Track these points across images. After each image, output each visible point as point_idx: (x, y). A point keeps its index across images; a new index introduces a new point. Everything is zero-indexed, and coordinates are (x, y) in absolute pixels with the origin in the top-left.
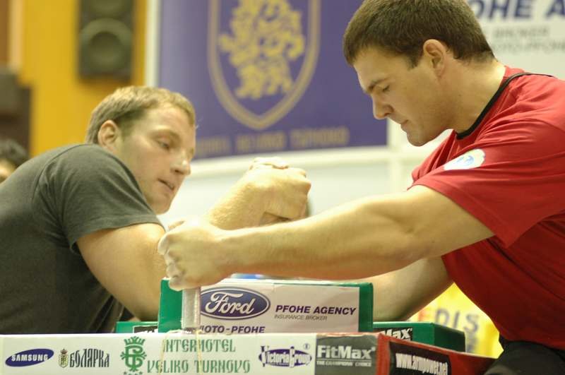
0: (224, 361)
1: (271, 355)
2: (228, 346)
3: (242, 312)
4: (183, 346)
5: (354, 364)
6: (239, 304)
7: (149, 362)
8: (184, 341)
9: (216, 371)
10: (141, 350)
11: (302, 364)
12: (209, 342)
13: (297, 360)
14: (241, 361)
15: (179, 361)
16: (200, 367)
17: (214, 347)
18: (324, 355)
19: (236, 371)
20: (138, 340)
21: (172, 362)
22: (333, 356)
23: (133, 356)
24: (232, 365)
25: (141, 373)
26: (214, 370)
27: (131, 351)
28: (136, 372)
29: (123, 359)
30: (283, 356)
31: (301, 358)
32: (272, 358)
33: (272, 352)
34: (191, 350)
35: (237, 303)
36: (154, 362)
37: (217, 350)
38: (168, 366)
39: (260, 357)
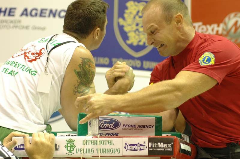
0: (109, 149)
1: (130, 146)
2: (111, 143)
3: (110, 127)
4: (91, 143)
5: (164, 150)
6: (108, 124)
7: (77, 149)
8: (92, 141)
9: (106, 153)
10: (74, 144)
11: (143, 150)
12: (102, 141)
13: (141, 148)
14: (116, 149)
15: (90, 149)
16: (99, 151)
17: (105, 143)
18: (152, 146)
19: (114, 153)
20: (72, 140)
21: (87, 149)
22: (156, 147)
23: (70, 147)
24: (113, 150)
25: (73, 154)
26: (105, 152)
27: (69, 145)
28: (71, 153)
29: (66, 148)
30: (134, 147)
31: (142, 147)
32: (130, 148)
33: (130, 145)
34: (95, 145)
35: (107, 124)
36: (79, 149)
37: (106, 145)
38: (85, 151)
39: (125, 147)
